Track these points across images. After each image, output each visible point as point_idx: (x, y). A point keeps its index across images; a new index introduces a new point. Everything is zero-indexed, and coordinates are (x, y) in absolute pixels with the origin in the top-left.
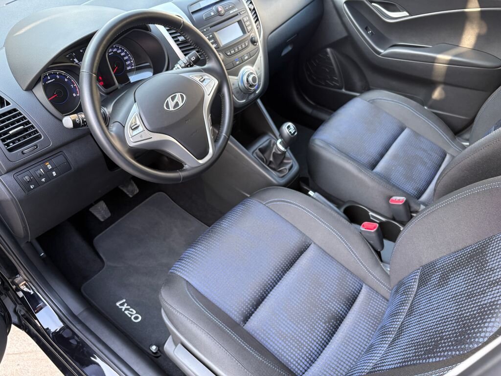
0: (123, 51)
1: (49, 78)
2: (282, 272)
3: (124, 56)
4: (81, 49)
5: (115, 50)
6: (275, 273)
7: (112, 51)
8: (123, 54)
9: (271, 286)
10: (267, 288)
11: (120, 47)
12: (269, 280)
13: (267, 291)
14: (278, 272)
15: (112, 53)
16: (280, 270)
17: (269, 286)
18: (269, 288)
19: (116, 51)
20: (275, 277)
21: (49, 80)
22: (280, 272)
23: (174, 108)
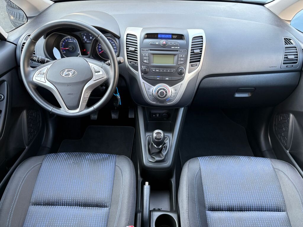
0: (114, 43)
1: (70, 39)
2: (75, 203)
6: (71, 199)
9: (62, 203)
10: (59, 202)
12: (65, 199)
13: (58, 203)
14: (73, 201)
16: (76, 201)
17: (61, 202)
18: (60, 203)
20: (69, 201)
22: (74, 202)
23: (65, 75)
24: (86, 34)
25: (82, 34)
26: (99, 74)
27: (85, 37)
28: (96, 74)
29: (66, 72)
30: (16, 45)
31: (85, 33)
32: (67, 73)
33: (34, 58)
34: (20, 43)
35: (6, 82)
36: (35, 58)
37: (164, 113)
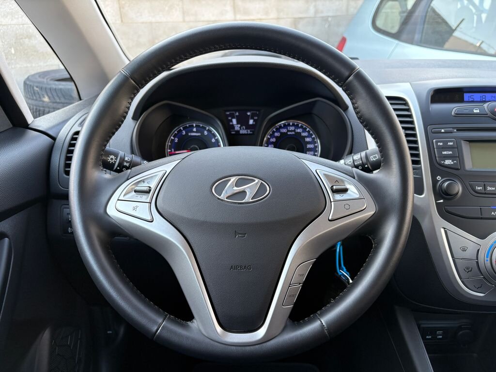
0: (310, 135)
1: (195, 130)
3: (309, 143)
4: (249, 111)
5: (299, 130)
7: (294, 131)
8: (308, 140)
11: (308, 129)
15: (293, 133)
19: (300, 133)
21: (194, 132)
23: (228, 198)
24: (237, 114)
25: (228, 113)
26: (345, 196)
27: (234, 121)
28: (338, 197)
29: (231, 187)
30: (54, 139)
31: (236, 111)
32: (237, 189)
33: (111, 159)
34: (64, 134)
35: (7, 240)
36: (112, 157)
37: (460, 328)
